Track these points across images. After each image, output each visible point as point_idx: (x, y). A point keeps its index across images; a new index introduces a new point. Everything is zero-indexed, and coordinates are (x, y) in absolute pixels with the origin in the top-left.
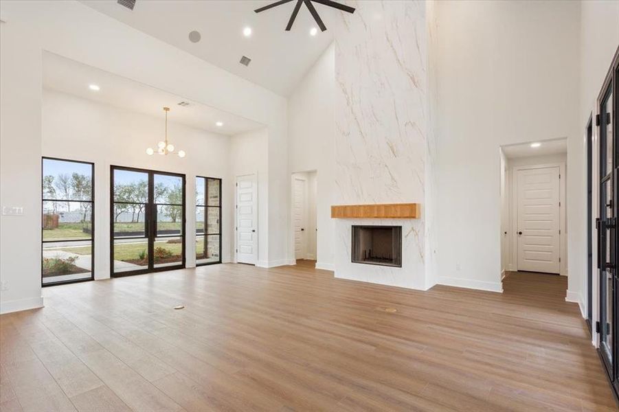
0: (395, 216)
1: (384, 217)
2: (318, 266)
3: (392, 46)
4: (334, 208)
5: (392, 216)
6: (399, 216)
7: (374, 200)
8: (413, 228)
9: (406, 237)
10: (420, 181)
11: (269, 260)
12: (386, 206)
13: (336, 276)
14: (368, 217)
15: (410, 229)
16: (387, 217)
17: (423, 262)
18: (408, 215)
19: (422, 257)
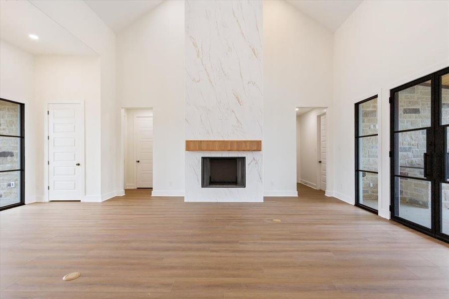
0: (245, 149)
1: (236, 150)
2: (154, 193)
3: (237, 21)
4: (188, 143)
5: (243, 149)
6: (248, 149)
7: (222, 137)
8: (254, 159)
9: (249, 164)
10: (260, 125)
11: (101, 194)
12: (238, 142)
13: (186, 201)
14: (223, 150)
15: (252, 159)
16: (238, 150)
17: (262, 182)
18: (255, 149)
19: (261, 178)
